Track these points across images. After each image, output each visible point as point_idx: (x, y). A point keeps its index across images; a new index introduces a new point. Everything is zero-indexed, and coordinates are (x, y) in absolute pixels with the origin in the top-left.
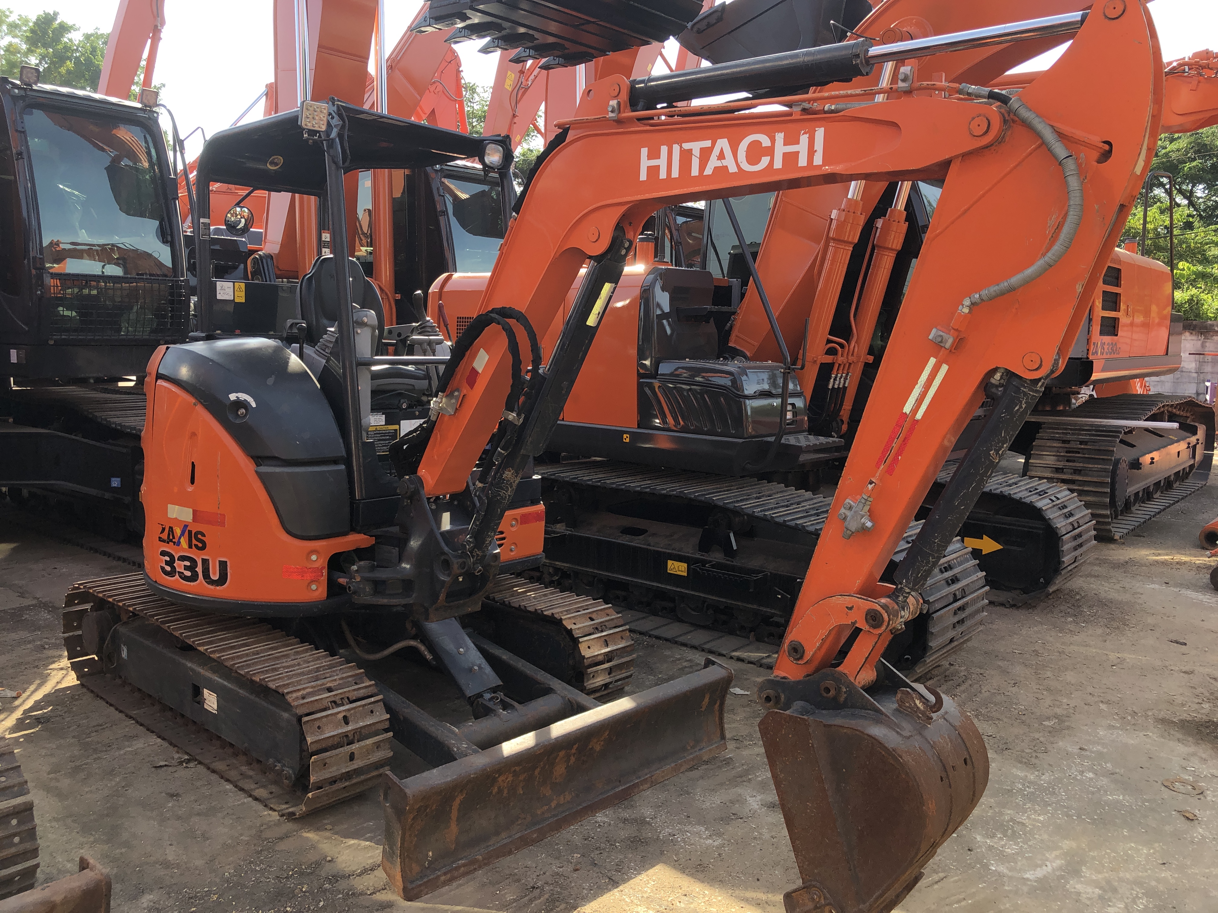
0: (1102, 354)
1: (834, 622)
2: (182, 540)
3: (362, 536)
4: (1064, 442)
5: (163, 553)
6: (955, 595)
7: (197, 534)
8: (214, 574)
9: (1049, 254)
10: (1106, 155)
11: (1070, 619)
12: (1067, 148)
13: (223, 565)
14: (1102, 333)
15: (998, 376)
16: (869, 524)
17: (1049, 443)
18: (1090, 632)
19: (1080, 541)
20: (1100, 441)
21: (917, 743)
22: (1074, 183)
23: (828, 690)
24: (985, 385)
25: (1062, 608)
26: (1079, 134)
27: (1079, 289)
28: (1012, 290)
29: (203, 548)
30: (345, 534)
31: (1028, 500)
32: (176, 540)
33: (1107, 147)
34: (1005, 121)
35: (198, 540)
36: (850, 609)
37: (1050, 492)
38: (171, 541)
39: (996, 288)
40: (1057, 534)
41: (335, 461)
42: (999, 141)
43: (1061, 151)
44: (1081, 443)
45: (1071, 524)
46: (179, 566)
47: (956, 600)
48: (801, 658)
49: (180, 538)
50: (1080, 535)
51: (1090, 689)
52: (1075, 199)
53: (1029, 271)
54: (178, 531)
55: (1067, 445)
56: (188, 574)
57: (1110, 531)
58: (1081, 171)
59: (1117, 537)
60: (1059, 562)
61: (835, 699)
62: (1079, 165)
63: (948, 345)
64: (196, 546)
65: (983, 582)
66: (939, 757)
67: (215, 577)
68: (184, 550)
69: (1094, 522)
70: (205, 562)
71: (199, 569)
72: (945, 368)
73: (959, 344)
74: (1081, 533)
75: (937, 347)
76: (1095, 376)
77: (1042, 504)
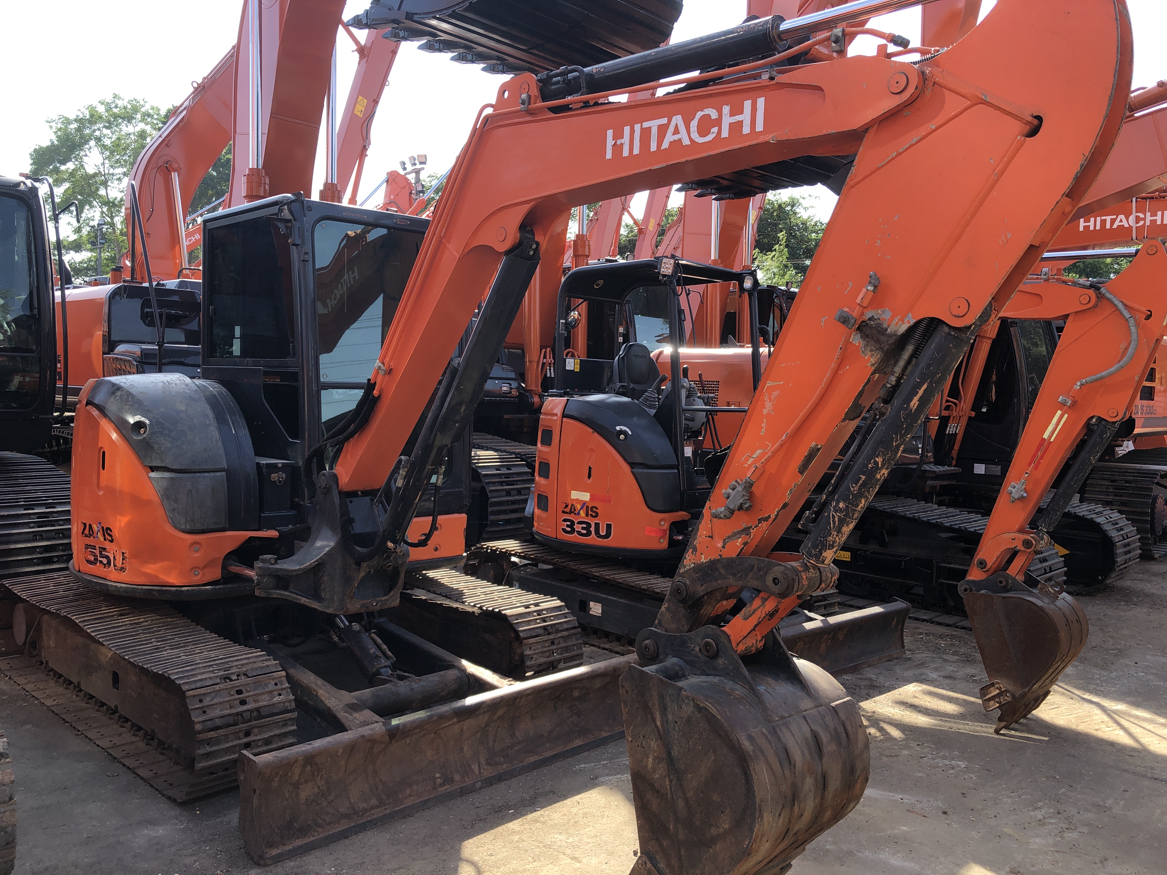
0: (1142, 414)
1: (1004, 547)
2: (581, 512)
3: (684, 513)
4: (1112, 481)
5: (565, 520)
6: (1045, 569)
7: (593, 507)
8: (603, 531)
9: (1122, 362)
10: (1148, 317)
11: (1122, 603)
12: (1130, 313)
13: (609, 526)
14: (1141, 399)
15: (1094, 420)
16: (1025, 495)
17: (1100, 482)
18: (1138, 610)
19: (1128, 548)
20: (1142, 481)
21: (1052, 606)
22: (1133, 329)
23: (1001, 582)
24: (1088, 424)
25: (1116, 597)
26: (1136, 306)
27: (1137, 378)
28: (1102, 378)
29: (596, 516)
30: (677, 511)
31: (1089, 517)
32: (576, 512)
33: (1149, 313)
34: (1098, 297)
35: (592, 511)
36: (1014, 539)
37: (1105, 513)
38: (573, 512)
39: (1094, 377)
40: (1112, 541)
41: (671, 467)
42: (1095, 306)
43: (1127, 314)
44: (1126, 482)
45: (1122, 535)
46: (578, 527)
47: (1046, 573)
48: (985, 567)
49: (580, 510)
50: (1128, 544)
51: (1141, 638)
52: (1134, 337)
53: (1112, 369)
54: (579, 507)
55: (1115, 484)
56: (584, 532)
57: (1151, 551)
58: (1137, 324)
59: (1157, 556)
60: (1114, 562)
61: (1005, 587)
62: (1136, 320)
63: (1068, 405)
64: (591, 515)
65: (1062, 564)
66: (1064, 614)
67: (603, 533)
68: (583, 518)
69: (1139, 536)
70: (597, 525)
71: (592, 529)
72: (1066, 416)
73: (1074, 403)
74: (1129, 543)
75: (1062, 405)
76: (1137, 431)
77: (1100, 520)
